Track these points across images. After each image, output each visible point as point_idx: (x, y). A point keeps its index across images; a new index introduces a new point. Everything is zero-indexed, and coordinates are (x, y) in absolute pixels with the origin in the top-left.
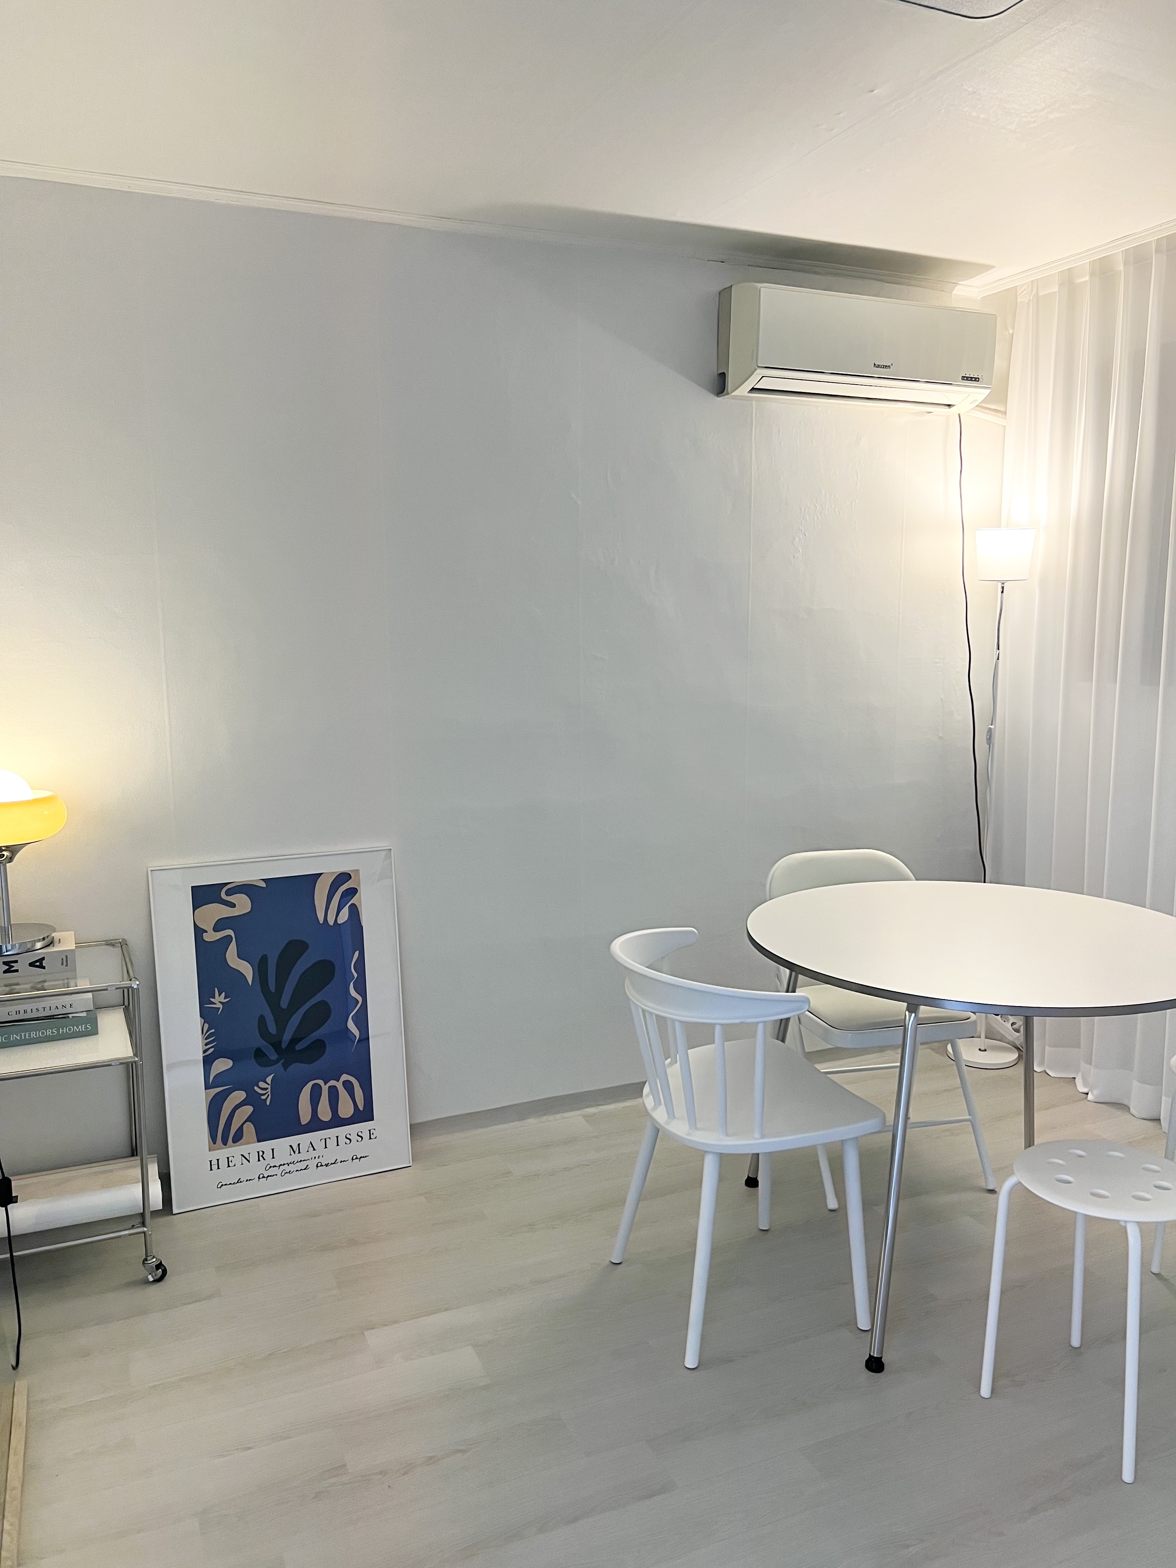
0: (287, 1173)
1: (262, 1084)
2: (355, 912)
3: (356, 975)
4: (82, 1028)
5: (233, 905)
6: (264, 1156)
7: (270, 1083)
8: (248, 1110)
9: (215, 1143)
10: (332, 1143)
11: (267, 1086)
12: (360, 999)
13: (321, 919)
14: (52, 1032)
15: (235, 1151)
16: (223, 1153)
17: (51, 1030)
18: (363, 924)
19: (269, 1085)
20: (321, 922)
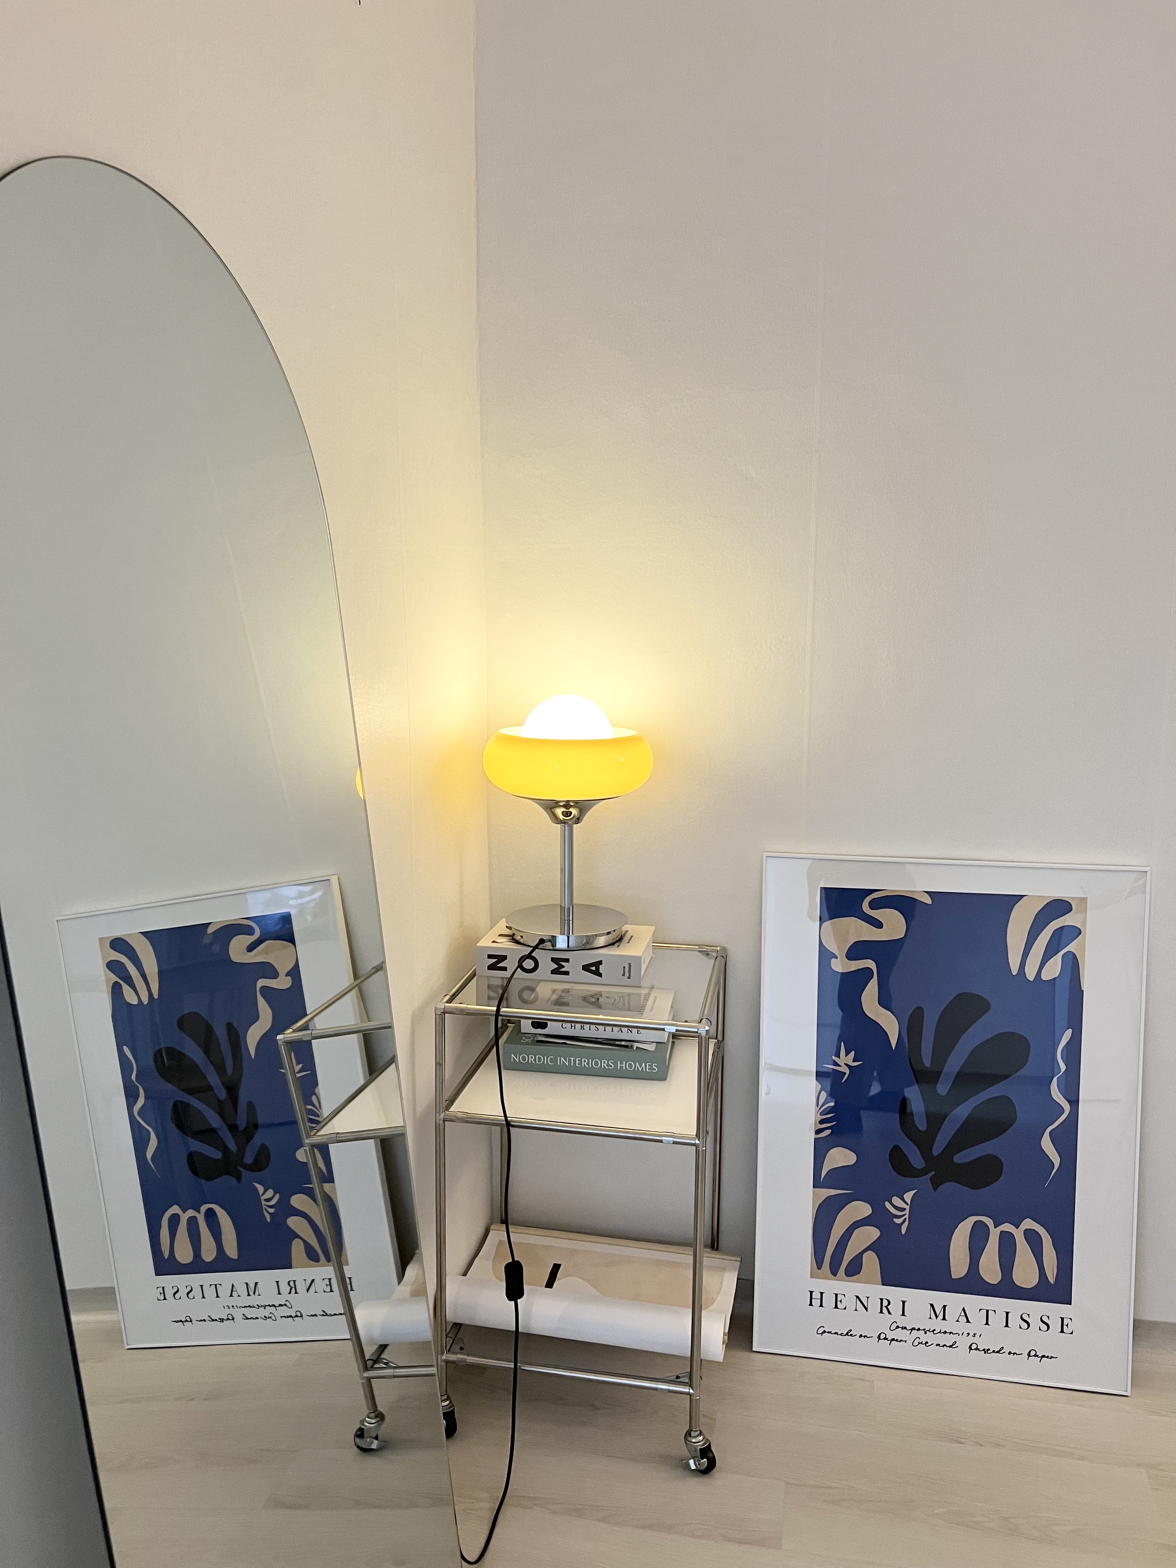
0: (921, 1343)
1: (896, 1201)
2: (1073, 965)
3: (1063, 1067)
4: (645, 1067)
5: (878, 924)
6: (888, 1307)
7: (909, 1203)
8: (872, 1233)
9: (819, 1268)
10: (997, 1320)
11: (904, 1206)
12: (1067, 1107)
13: (1015, 967)
14: (608, 1065)
15: (848, 1288)
16: (831, 1286)
17: (606, 1061)
18: (1085, 987)
19: (908, 1205)
20: (1014, 973)
